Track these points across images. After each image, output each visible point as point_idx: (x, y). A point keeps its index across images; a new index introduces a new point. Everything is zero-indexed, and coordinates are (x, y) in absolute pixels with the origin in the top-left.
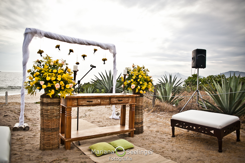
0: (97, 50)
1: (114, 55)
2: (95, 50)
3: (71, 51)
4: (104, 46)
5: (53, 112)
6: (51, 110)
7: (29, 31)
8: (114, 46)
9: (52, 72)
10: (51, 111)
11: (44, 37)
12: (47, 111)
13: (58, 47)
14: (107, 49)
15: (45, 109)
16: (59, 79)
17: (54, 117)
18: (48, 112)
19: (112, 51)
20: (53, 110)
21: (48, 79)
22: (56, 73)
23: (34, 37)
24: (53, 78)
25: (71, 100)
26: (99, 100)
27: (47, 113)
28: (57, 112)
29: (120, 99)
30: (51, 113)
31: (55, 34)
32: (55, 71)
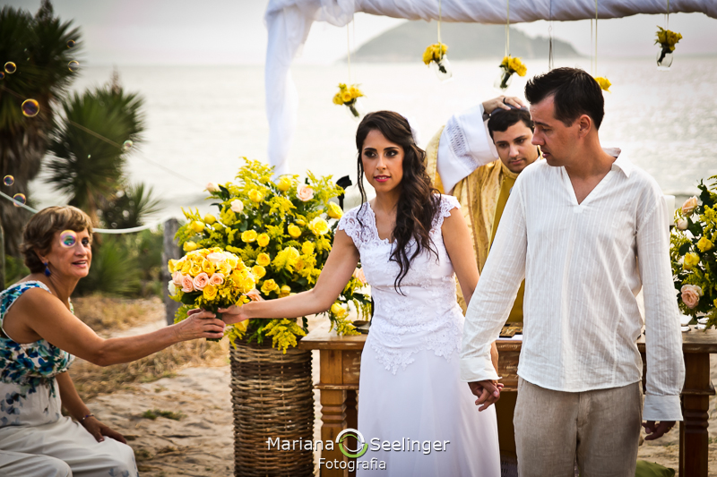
5: (265, 402)
6: (258, 395)
10: (256, 398)
12: (244, 397)
15: (240, 390)
17: (270, 425)
18: (249, 401)
20: (264, 395)
25: (339, 357)
27: (244, 404)
28: (281, 405)
30: (257, 408)
32: (249, 236)
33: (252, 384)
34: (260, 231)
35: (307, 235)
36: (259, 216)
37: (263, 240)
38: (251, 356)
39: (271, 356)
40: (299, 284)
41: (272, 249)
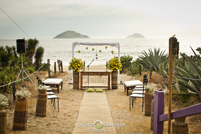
0: (107, 47)
1: (119, 49)
2: (106, 48)
3: (93, 49)
4: (111, 44)
7: (74, 43)
8: (118, 44)
9: (75, 64)
11: (81, 45)
13: (87, 48)
14: (114, 46)
16: (76, 66)
19: (117, 46)
21: (73, 66)
22: (76, 64)
23: (76, 45)
24: (75, 66)
25: (82, 73)
26: (93, 74)
29: (102, 73)
30: (75, 77)
31: (85, 43)
32: (75, 63)
33: (75, 75)
34: (76, 63)
35: (80, 63)
36: (76, 62)
37: (77, 64)
38: (75, 73)
39: (77, 73)
40: (79, 67)
41: (77, 65)
